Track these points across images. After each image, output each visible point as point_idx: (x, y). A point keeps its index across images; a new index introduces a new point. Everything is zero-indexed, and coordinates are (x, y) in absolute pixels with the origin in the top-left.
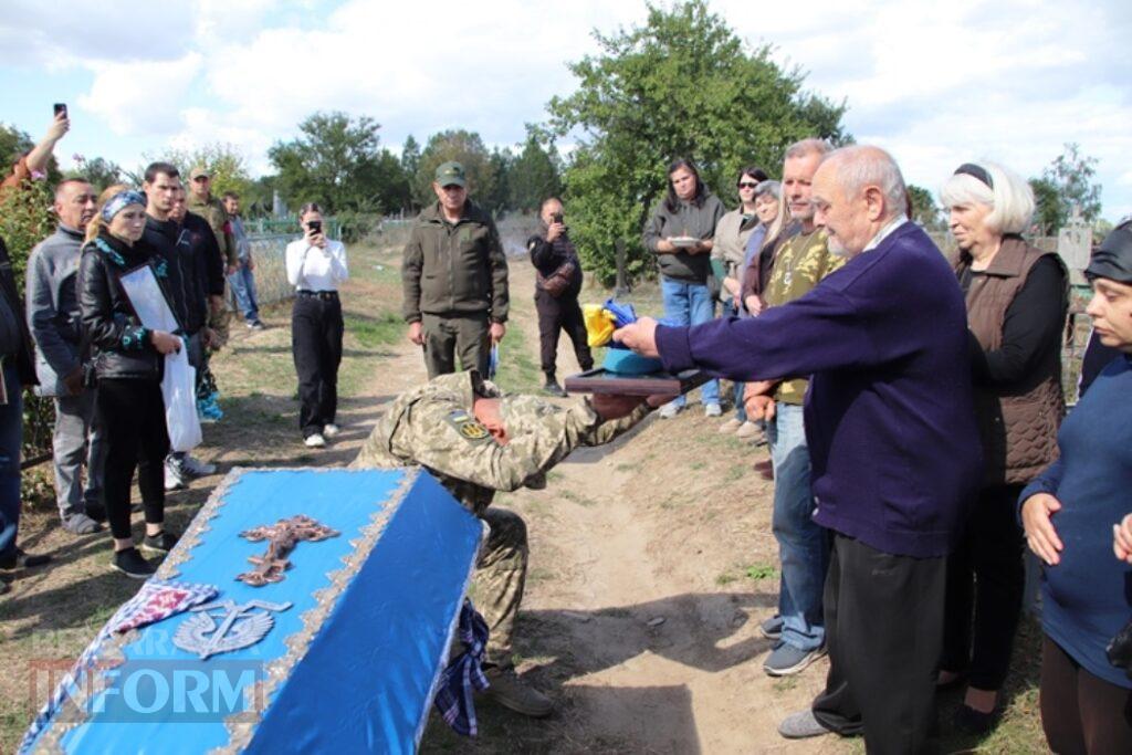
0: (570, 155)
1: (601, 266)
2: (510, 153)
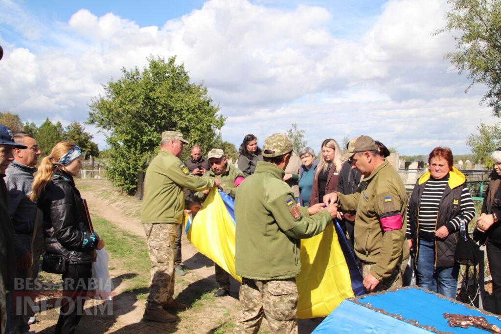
0: (69, 127)
1: (126, 184)
2: (35, 126)
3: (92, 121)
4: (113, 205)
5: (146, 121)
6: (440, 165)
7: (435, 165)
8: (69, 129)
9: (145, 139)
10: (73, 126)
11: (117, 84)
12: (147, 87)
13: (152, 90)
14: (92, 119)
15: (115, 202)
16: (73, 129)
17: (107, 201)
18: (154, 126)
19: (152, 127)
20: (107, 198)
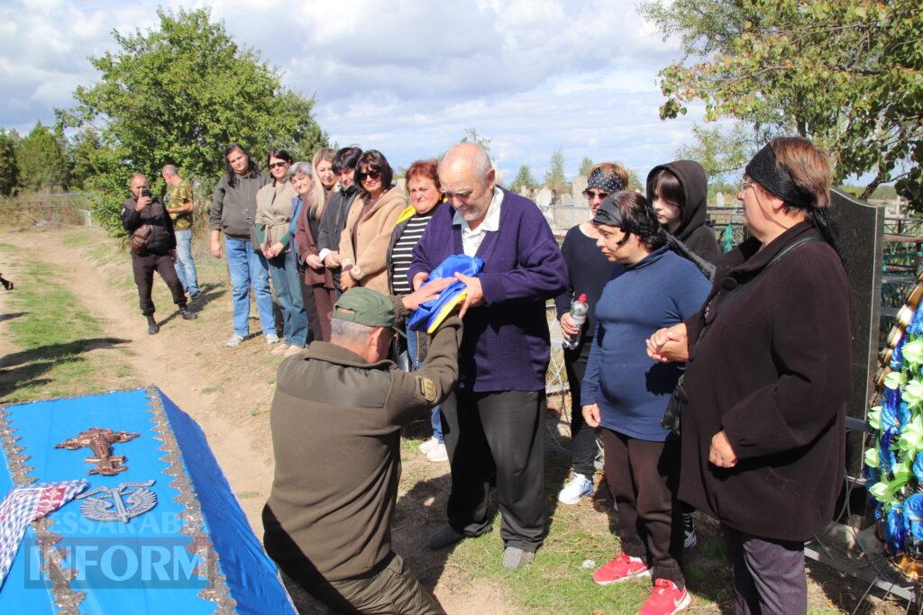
2: (17, 135)
3: (62, 124)
4: (100, 269)
5: (163, 124)
6: (421, 189)
7: (414, 190)
8: (78, 139)
9: (158, 154)
10: (83, 136)
11: (104, 60)
12: (153, 64)
13: (161, 69)
14: (60, 120)
15: (104, 264)
16: (85, 140)
17: (94, 263)
18: (175, 133)
19: (172, 135)
20: (97, 258)
